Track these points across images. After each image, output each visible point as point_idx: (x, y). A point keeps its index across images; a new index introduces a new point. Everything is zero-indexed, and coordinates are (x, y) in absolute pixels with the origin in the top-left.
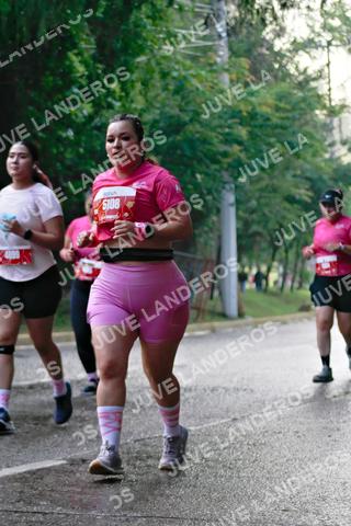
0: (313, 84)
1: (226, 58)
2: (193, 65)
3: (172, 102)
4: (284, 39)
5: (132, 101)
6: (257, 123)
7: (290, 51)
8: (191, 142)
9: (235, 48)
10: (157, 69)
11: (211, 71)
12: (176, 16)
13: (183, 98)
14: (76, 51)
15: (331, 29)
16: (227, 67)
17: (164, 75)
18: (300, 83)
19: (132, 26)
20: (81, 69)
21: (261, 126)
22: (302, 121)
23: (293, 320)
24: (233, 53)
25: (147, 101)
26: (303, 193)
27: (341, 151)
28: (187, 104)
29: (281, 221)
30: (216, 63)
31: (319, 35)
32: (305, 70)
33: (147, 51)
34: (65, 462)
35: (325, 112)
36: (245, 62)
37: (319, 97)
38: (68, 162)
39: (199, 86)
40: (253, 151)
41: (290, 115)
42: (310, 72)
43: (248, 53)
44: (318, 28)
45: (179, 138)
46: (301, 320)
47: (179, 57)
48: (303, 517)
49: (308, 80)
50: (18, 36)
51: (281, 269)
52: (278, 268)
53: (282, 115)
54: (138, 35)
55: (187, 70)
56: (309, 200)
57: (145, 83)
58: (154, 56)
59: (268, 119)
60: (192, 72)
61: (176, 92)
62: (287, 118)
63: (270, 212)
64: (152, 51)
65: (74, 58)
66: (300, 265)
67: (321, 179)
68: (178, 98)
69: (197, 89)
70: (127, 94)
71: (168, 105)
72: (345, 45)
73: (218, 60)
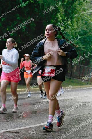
2: (90, 17)
3: (84, 27)
5: (74, 26)
8: (89, 37)
10: (80, 18)
12: (85, 4)
13: (87, 25)
14: (59, 13)
17: (82, 19)
20: (61, 18)
25: (78, 26)
28: (88, 27)
33: (78, 13)
45: (86, 36)
47: (86, 15)
54: (75, 9)
55: (88, 18)
57: (77, 22)
58: (80, 14)
60: (90, 18)
61: (85, 24)
64: (79, 13)
68: (86, 25)
70: (73, 25)
71: (83, 27)
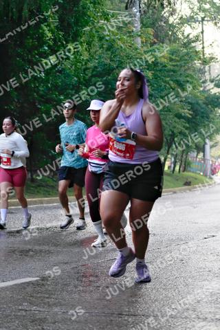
0: (193, 44)
1: (139, 28)
4: (175, 17)
6: (157, 68)
7: (178, 24)
9: (144, 22)
11: (130, 36)
15: (204, 11)
16: (139, 33)
18: (185, 44)
19: (81, 8)
21: (160, 71)
22: (186, 67)
23: (180, 191)
24: (144, 25)
26: (186, 112)
27: (210, 86)
29: (173, 129)
30: (133, 31)
31: (197, 14)
32: (188, 35)
34: (39, 279)
35: (200, 62)
36: (150, 31)
37: (197, 52)
38: (41, 93)
39: (122, 45)
40: (155, 85)
41: (178, 63)
42: (191, 36)
43: (153, 25)
44: (195, 10)
46: (185, 191)
48: (185, 313)
49: (190, 42)
50: (10, 14)
51: (173, 160)
52: (171, 159)
53: (173, 64)
56: (190, 116)
59: (165, 66)
62: (177, 65)
63: (166, 124)
65: (45, 28)
66: (184, 157)
67: (198, 104)
69: (121, 47)
72: (213, 20)
73: (134, 29)
